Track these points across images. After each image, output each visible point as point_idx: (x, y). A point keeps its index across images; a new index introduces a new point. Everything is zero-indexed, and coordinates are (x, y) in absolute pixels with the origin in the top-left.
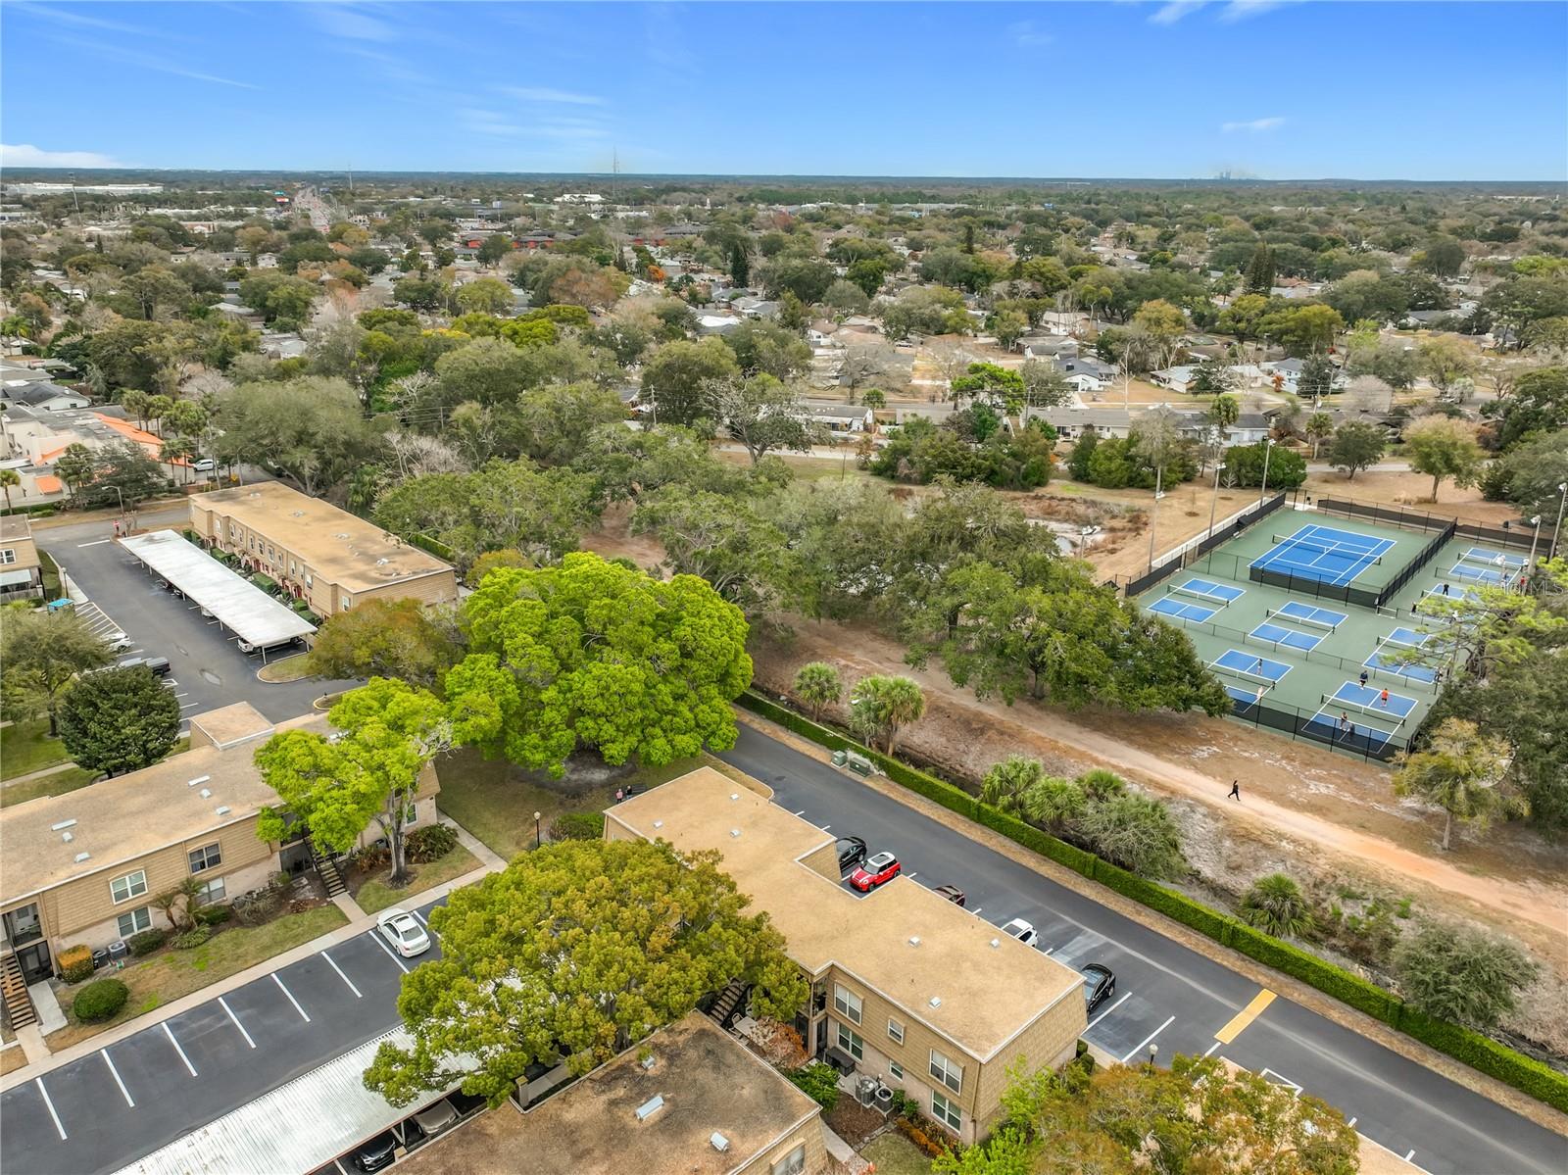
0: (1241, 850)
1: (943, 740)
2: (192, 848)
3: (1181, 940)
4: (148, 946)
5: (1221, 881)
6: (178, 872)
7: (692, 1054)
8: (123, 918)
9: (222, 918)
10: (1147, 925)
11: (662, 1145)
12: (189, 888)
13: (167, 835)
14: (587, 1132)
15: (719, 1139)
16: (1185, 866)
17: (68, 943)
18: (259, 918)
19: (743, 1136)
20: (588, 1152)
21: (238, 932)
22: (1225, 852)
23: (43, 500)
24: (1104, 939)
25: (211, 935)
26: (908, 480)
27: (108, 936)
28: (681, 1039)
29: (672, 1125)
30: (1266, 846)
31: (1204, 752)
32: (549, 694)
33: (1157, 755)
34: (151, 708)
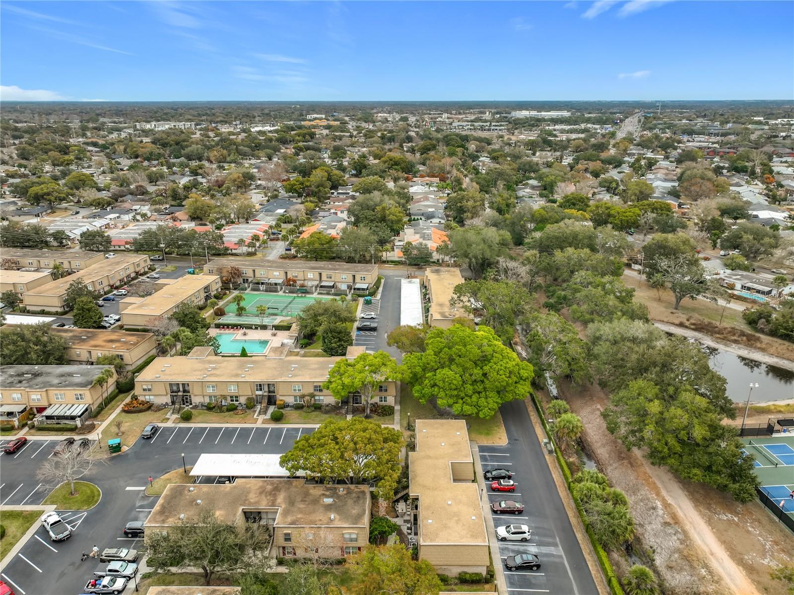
0: (679, 561)
1: (607, 456)
2: (315, 384)
3: (593, 572)
4: (299, 407)
5: (660, 569)
6: (311, 390)
7: (354, 495)
8: (295, 397)
9: (318, 408)
10: (587, 560)
11: (321, 509)
12: (312, 396)
13: (311, 378)
14: (310, 497)
15: (332, 517)
16: (651, 555)
17: (281, 398)
18: (327, 412)
19: (340, 520)
20: (305, 501)
21: (320, 413)
22: (672, 558)
23: (397, 259)
24: (562, 553)
25: (313, 411)
26: (762, 331)
27: (291, 400)
28: (356, 490)
29: (328, 508)
30: (691, 566)
31: (726, 517)
32: (429, 374)
33: (696, 506)
34: (343, 340)
